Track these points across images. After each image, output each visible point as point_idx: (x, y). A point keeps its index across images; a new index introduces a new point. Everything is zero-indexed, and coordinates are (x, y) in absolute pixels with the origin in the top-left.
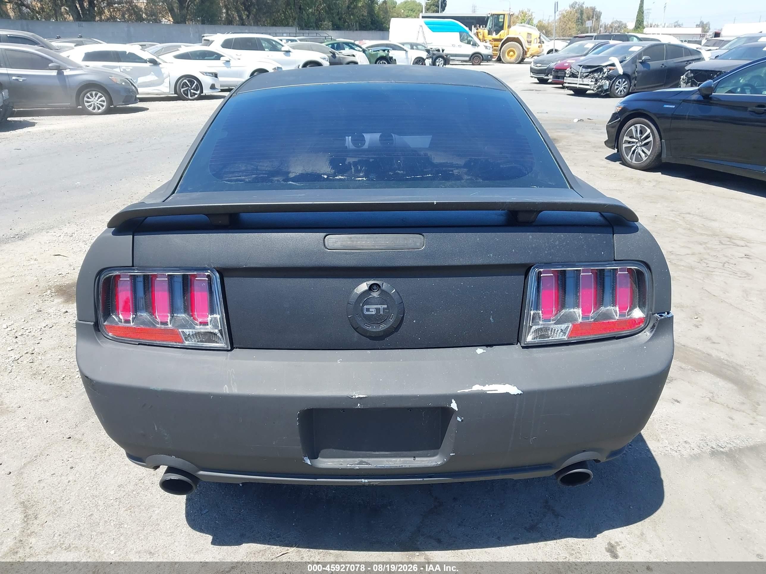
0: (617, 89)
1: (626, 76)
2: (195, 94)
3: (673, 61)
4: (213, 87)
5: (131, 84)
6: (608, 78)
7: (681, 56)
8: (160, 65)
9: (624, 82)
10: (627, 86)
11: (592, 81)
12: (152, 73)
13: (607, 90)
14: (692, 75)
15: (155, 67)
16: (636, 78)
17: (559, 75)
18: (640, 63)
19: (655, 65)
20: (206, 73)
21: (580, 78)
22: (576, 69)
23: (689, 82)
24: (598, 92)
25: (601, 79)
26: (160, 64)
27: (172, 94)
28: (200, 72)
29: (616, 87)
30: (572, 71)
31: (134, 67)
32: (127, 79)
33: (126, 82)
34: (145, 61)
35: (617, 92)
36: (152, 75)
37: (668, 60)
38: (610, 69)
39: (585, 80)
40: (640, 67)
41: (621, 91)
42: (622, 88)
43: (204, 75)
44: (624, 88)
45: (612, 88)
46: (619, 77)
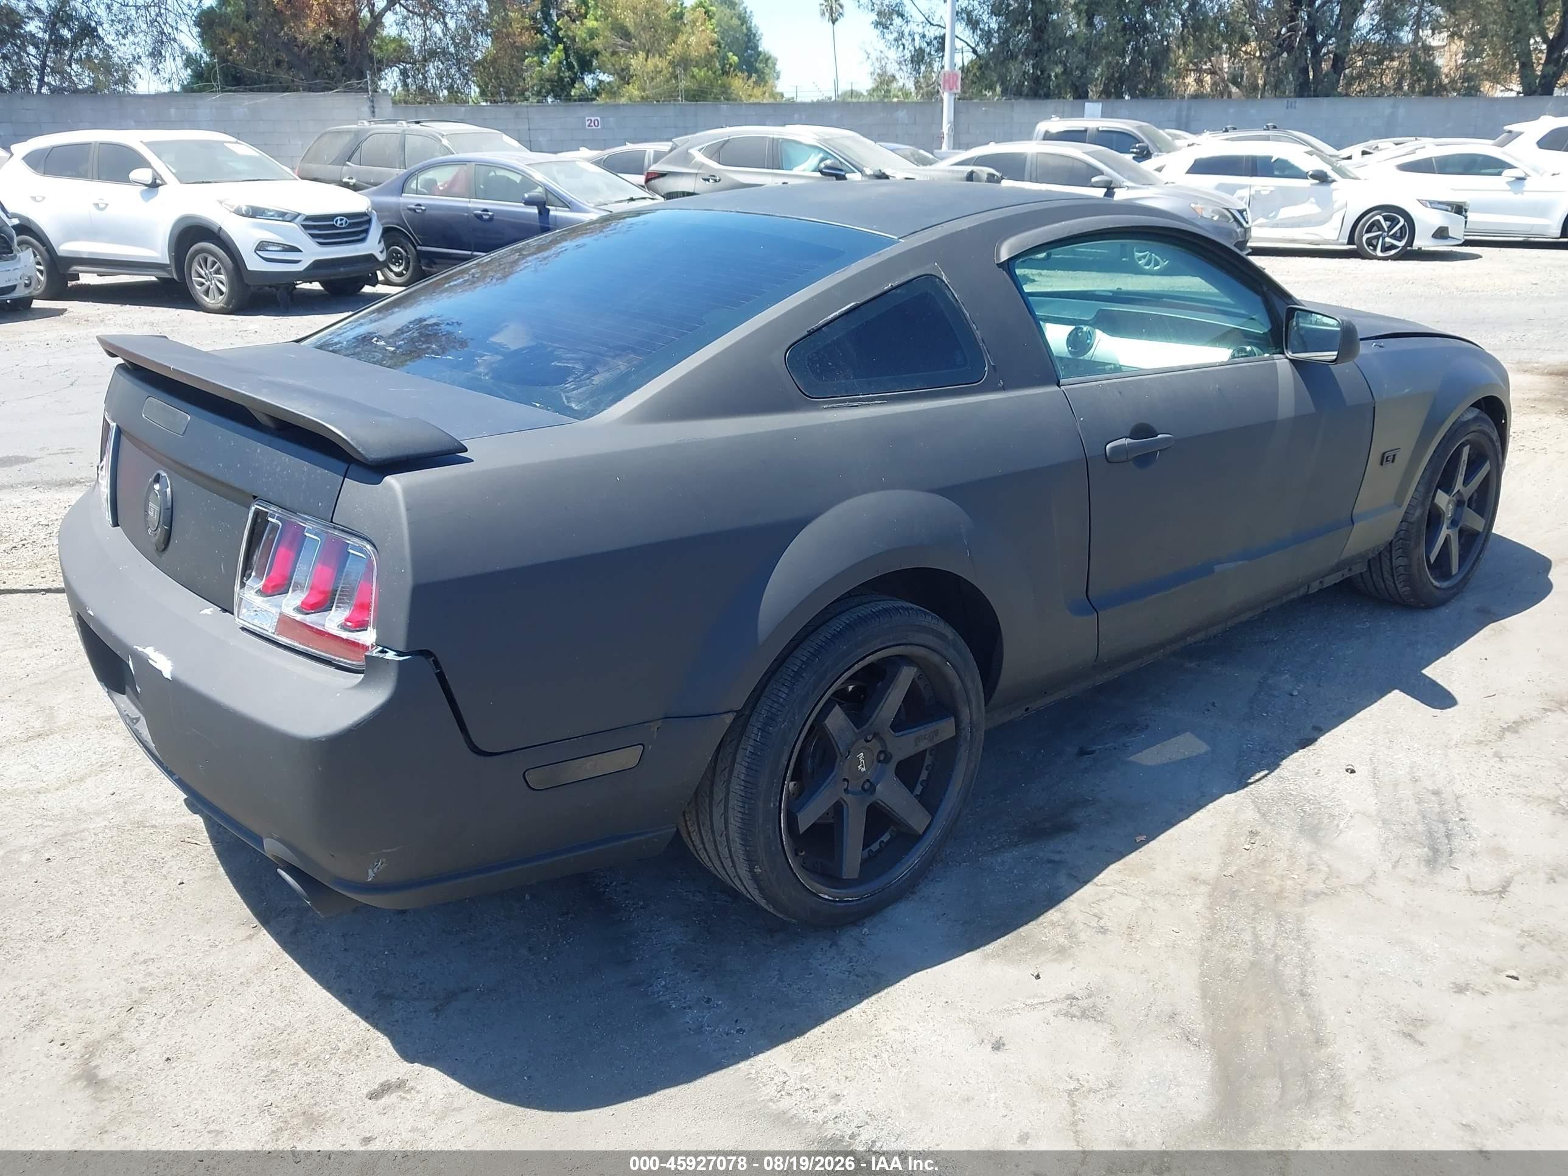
2: (1393, 247)
4: (1441, 233)
5: (1232, 220)
8: (1333, 185)
12: (1313, 200)
15: (1323, 188)
20: (1431, 203)
26: (1334, 181)
27: (1343, 244)
28: (1419, 200)
31: (1280, 188)
32: (1227, 209)
33: (1222, 216)
34: (1302, 175)
36: (1312, 203)
43: (1426, 207)
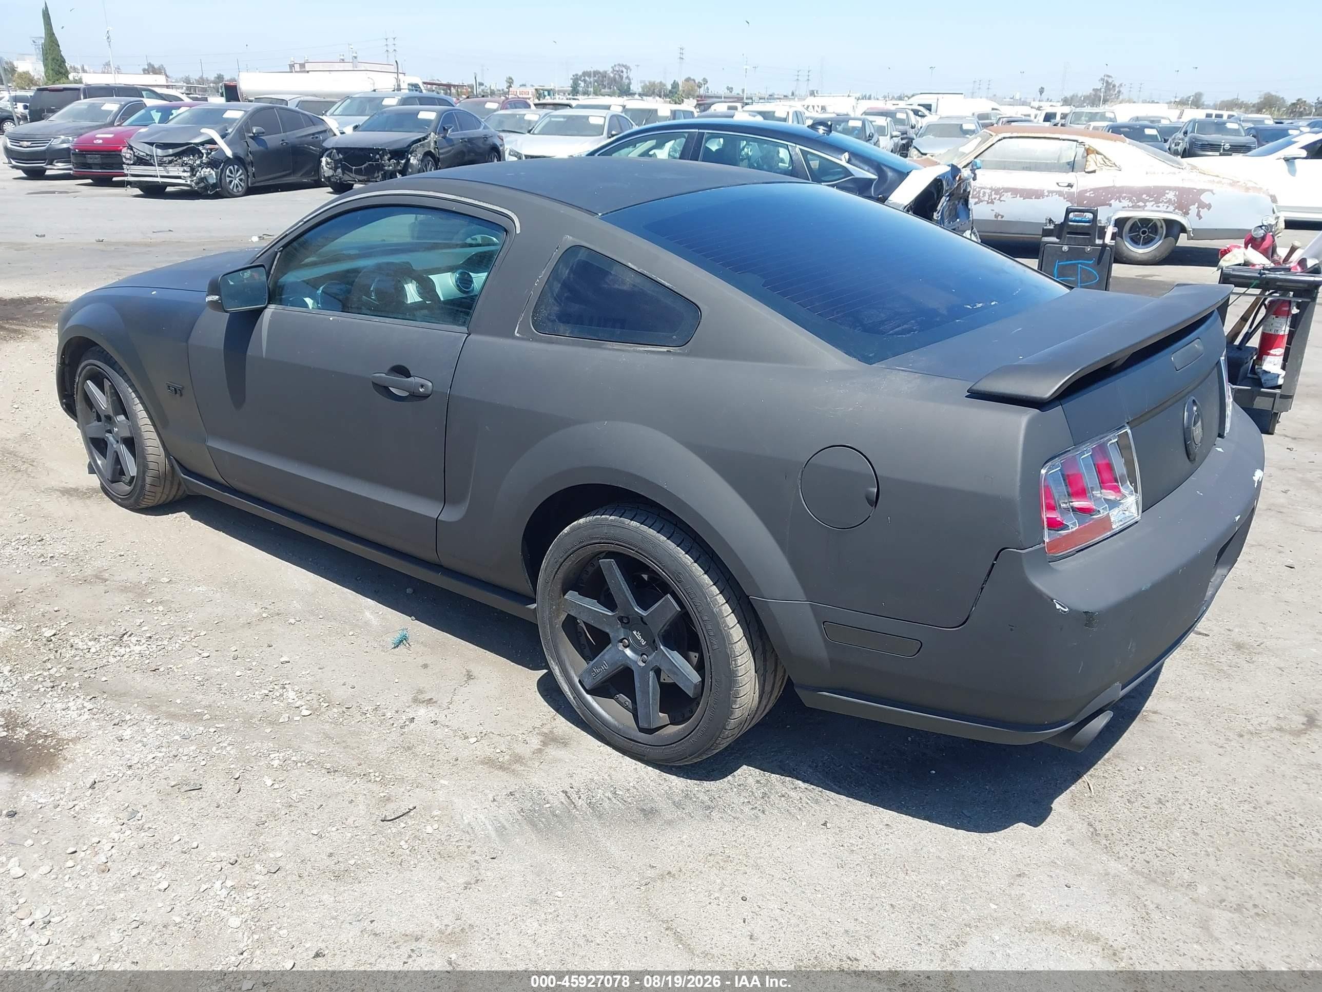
0: (231, 182)
1: (238, 160)
3: (294, 134)
6: (213, 164)
7: (299, 126)
9: (238, 171)
10: (242, 177)
11: (184, 171)
13: (214, 186)
14: (341, 156)
16: (252, 164)
17: (90, 161)
18: (251, 137)
19: (273, 140)
21: (160, 165)
22: (143, 150)
23: (338, 168)
24: (199, 190)
25: (199, 166)
29: (228, 180)
30: (136, 154)
35: (231, 187)
37: (288, 133)
38: (211, 150)
39: (170, 168)
40: (254, 146)
41: (237, 186)
42: (236, 181)
44: (241, 180)
45: (223, 181)
46: (228, 161)
